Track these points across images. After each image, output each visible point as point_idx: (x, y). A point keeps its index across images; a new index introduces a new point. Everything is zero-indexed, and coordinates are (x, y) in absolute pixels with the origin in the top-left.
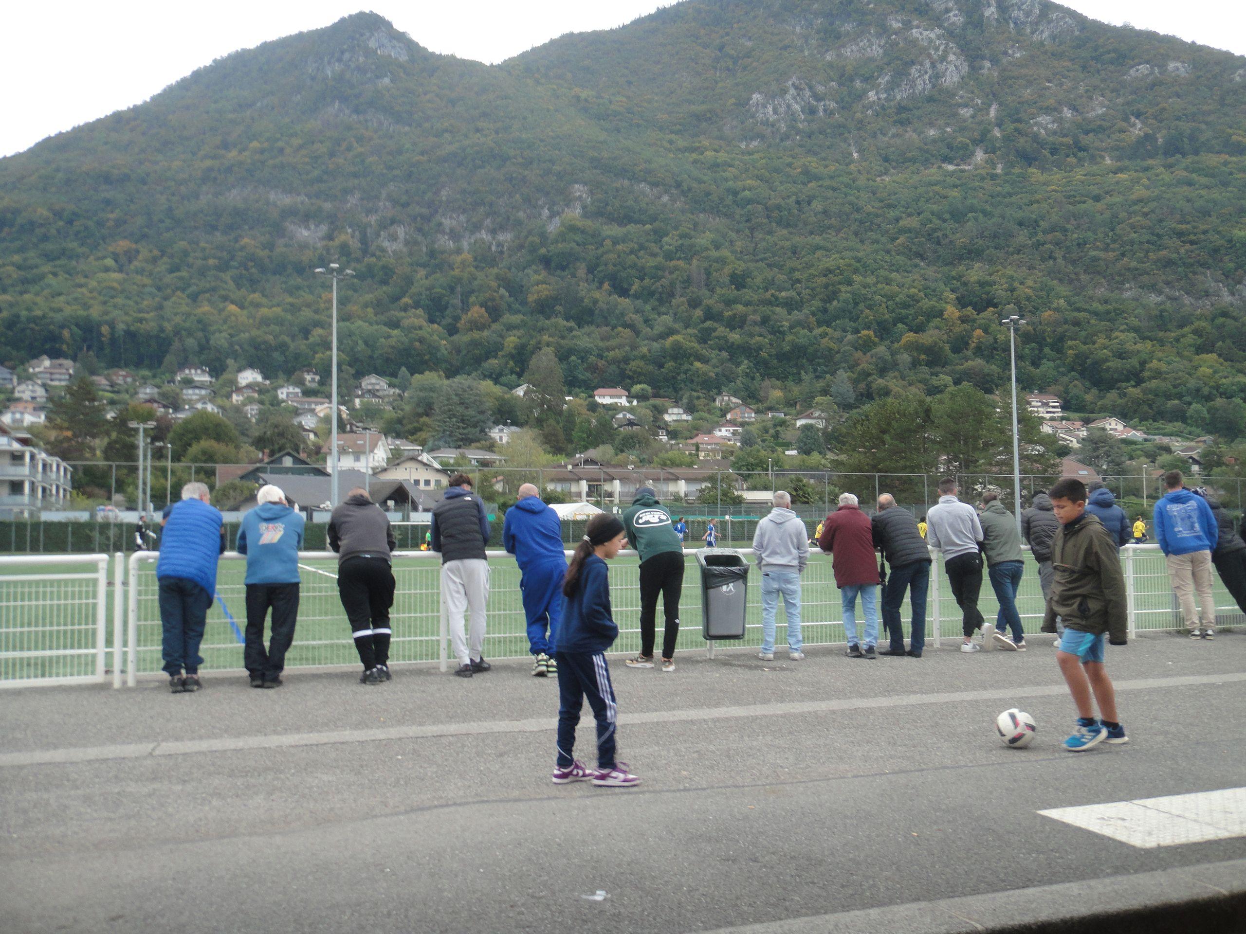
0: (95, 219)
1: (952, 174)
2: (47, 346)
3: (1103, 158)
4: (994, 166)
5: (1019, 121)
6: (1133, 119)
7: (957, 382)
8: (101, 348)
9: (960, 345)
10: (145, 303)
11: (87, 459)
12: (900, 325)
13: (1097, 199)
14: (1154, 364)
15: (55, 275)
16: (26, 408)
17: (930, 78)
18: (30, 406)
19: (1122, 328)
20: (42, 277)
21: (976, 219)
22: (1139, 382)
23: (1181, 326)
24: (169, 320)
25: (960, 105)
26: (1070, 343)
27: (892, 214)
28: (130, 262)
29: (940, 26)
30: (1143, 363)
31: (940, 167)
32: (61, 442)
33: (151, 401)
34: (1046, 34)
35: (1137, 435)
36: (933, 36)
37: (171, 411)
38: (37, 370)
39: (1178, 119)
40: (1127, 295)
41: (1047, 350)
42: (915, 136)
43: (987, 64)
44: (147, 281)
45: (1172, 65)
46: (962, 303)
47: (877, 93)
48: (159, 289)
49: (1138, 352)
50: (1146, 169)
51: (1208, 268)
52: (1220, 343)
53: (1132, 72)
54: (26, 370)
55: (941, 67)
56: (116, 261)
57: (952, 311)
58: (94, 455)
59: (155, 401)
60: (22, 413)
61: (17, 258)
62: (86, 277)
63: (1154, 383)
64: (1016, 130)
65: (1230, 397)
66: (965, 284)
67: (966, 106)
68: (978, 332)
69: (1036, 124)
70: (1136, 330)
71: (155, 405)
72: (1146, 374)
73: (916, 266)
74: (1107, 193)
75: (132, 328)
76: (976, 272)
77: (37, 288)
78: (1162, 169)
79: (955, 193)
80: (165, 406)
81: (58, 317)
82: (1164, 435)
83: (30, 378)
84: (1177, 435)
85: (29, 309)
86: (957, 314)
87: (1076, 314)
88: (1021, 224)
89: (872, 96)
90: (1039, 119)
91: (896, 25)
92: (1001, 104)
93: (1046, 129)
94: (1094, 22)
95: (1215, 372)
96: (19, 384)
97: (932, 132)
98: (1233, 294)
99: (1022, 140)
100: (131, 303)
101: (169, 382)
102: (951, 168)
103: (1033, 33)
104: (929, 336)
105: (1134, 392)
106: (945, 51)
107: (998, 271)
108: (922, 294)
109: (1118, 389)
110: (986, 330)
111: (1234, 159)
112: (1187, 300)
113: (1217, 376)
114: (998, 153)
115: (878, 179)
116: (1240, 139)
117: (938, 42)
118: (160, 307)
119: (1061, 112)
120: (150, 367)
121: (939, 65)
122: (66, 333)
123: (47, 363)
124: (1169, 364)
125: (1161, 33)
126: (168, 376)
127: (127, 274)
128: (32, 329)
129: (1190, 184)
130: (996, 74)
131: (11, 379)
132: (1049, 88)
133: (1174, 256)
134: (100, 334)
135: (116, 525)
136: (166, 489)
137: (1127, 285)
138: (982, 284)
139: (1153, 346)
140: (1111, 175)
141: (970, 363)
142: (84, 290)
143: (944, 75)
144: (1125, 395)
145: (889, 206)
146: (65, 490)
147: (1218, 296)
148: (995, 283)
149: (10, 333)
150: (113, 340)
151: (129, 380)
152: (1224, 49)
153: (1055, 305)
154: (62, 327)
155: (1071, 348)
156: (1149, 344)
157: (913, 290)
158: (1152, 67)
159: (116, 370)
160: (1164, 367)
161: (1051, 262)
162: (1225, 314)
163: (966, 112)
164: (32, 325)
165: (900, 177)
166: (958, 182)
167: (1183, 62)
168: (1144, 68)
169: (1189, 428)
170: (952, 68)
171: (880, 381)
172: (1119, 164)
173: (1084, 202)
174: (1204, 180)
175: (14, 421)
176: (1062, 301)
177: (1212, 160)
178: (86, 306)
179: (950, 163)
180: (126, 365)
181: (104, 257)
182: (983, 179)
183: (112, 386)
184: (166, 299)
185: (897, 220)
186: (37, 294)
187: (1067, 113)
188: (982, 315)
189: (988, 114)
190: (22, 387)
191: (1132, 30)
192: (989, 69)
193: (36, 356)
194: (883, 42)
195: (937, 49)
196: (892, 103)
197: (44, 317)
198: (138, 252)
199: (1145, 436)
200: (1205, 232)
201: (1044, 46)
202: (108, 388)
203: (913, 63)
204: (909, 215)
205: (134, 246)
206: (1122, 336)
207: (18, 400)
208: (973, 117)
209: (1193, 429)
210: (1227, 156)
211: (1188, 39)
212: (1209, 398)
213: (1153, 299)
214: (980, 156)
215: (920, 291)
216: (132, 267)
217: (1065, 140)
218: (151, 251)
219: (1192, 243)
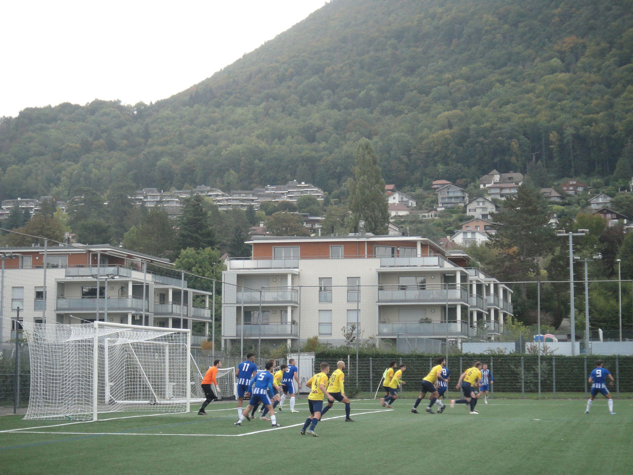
0: (540, 17)
2: (497, 160)
8: (550, 157)
10: (595, 102)
11: (530, 279)
15: (502, 82)
16: (477, 227)
18: (482, 225)
20: (491, 86)
24: (620, 119)
28: (577, 60)
32: (503, 261)
33: (605, 211)
37: (625, 221)
38: (487, 185)
44: (594, 77)
48: (608, 86)
54: (477, 187)
56: (563, 61)
58: (538, 274)
59: (609, 212)
60: (473, 233)
61: (465, 70)
62: (533, 81)
71: (609, 216)
75: (581, 132)
77: (485, 99)
80: (618, 217)
81: (506, 127)
83: (481, 195)
85: (477, 122)
96: (470, 202)
100: (579, 104)
101: (623, 189)
118: (611, 105)
120: (602, 174)
122: (514, 144)
123: (497, 178)
126: (621, 183)
127: (575, 73)
128: (482, 143)
131: (464, 198)
134: (548, 142)
135: (543, 358)
136: (617, 312)
142: (531, 95)
146: (505, 315)
149: (461, 149)
150: (562, 147)
151: (580, 189)
154: (511, 138)
159: (566, 179)
164: (481, 139)
175: (466, 240)
178: (533, 113)
180: (577, 174)
181: (551, 58)
183: (562, 198)
184: (617, 95)
186: (486, 105)
190: (474, 205)
193: (486, 172)
197: (492, 128)
198: (585, 47)
202: (558, 200)
205: (581, 41)
207: (471, 218)
216: (579, 64)
218: (598, 44)
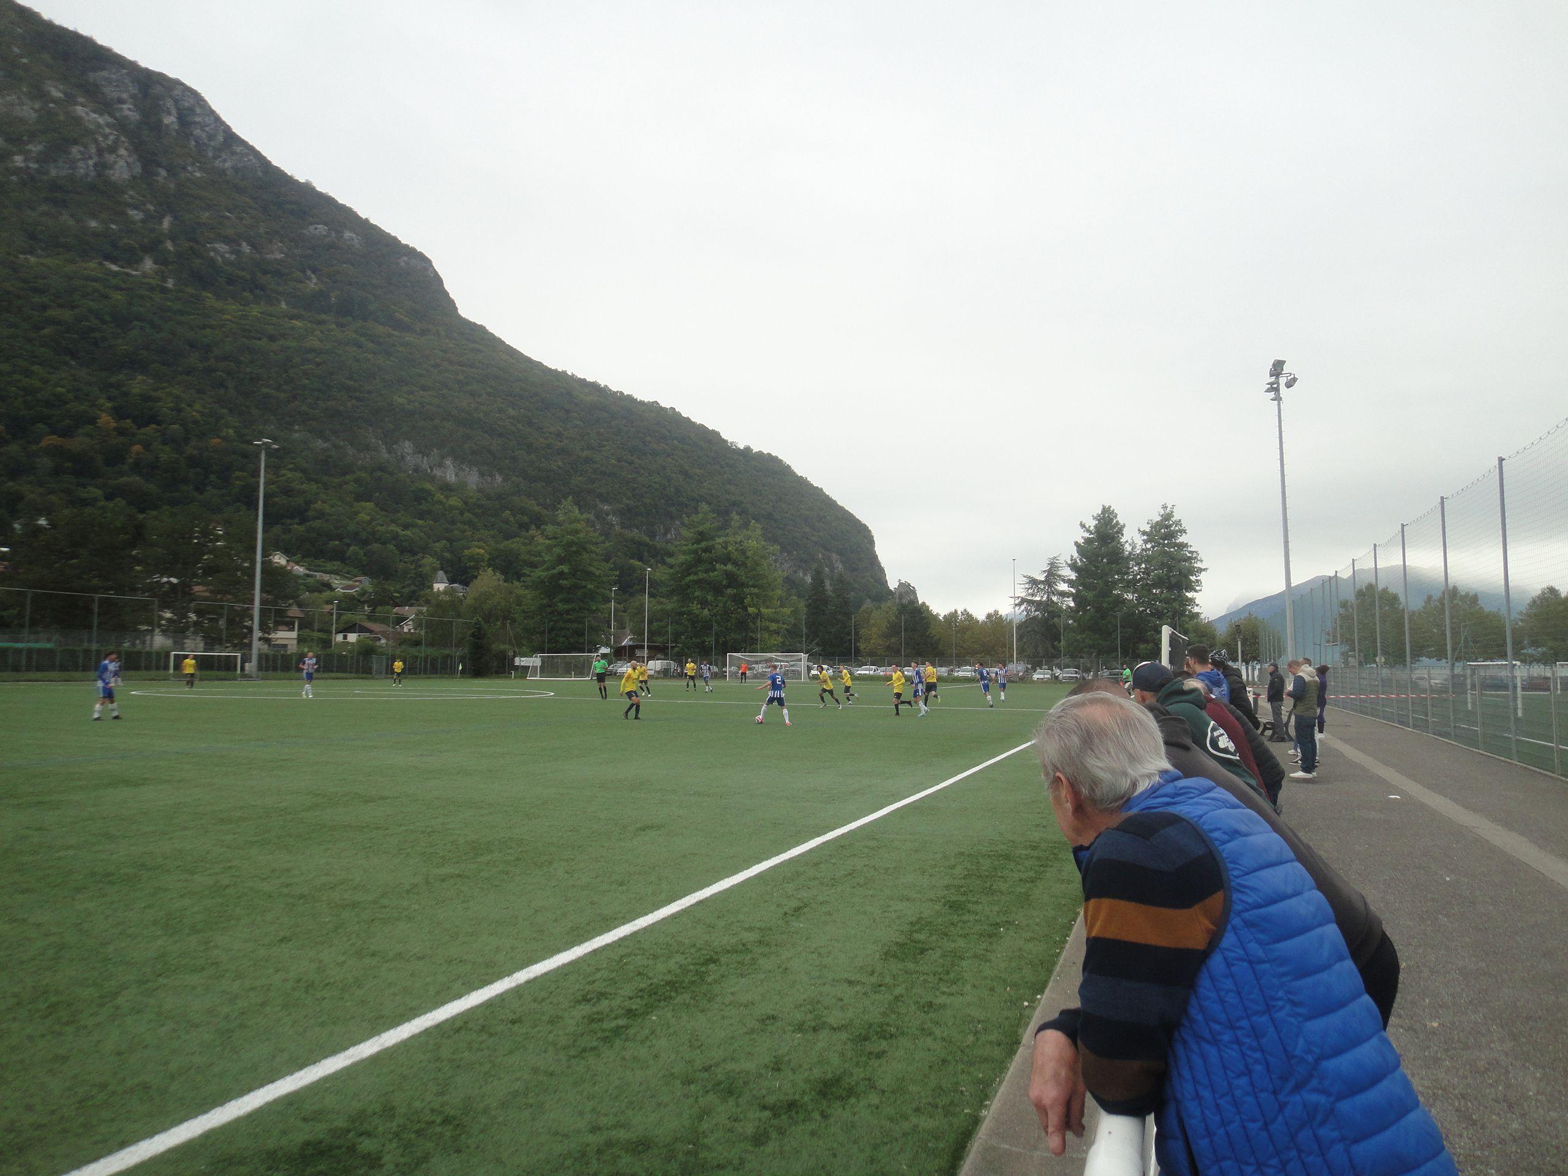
1: (116, 274)
3: (280, 303)
4: (165, 281)
5: (197, 242)
6: (309, 273)
7: (109, 497)
9: (115, 457)
12: (40, 425)
13: (272, 338)
14: (318, 505)
17: (95, 165)
19: (290, 466)
21: (142, 328)
22: (303, 521)
23: (344, 474)
25: (130, 205)
26: (238, 474)
27: (37, 299)
29: (112, 115)
30: (308, 503)
31: (100, 264)
34: (228, 164)
35: (299, 570)
36: (101, 121)
39: (350, 284)
40: (296, 435)
41: (213, 477)
42: (71, 222)
43: (163, 173)
45: (348, 234)
46: (119, 413)
47: (25, 160)
49: (304, 492)
50: (320, 323)
51: (371, 425)
52: (377, 494)
53: (311, 228)
55: (110, 158)
57: (106, 420)
63: (317, 524)
64: (191, 248)
65: (384, 543)
66: (126, 394)
67: (136, 208)
68: (137, 448)
69: (215, 250)
70: (304, 471)
72: (310, 514)
73: (66, 363)
74: (283, 335)
76: (138, 384)
78: (333, 326)
79: (118, 296)
82: (325, 572)
84: (336, 574)
86: (113, 425)
87: (245, 446)
88: (192, 345)
89: (18, 160)
90: (217, 246)
91: (56, 94)
92: (176, 218)
93: (223, 257)
94: (277, 170)
95: (372, 520)
97: (93, 224)
98: (390, 452)
99: (198, 261)
102: (114, 268)
103: (215, 158)
104: (78, 443)
105: (298, 529)
106: (116, 142)
107: (163, 388)
108: (71, 396)
109: (282, 524)
110: (147, 446)
111: (396, 333)
112: (351, 451)
113: (374, 523)
114: (170, 267)
115: (22, 256)
116: (402, 317)
117: (107, 130)
119: (240, 245)
121: (107, 155)
124: (332, 507)
125: (340, 202)
129: (360, 346)
130: (172, 186)
132: (228, 218)
133: (341, 408)
137: (297, 427)
138: (146, 398)
139: (318, 488)
140: (287, 320)
141: (125, 479)
143: (111, 167)
144: (290, 531)
145: (36, 290)
147: (378, 452)
148: (159, 399)
152: (393, 234)
153: (223, 434)
155: (238, 478)
156: (314, 487)
157: (59, 389)
158: (329, 229)
160: (327, 508)
161: (222, 391)
162: (382, 468)
163: (136, 215)
165: (48, 261)
166: (123, 286)
167: (357, 234)
168: (322, 229)
169: (347, 568)
170: (122, 163)
171: (11, 484)
172: (295, 311)
173: (260, 339)
174: (371, 345)
176: (231, 431)
177: (380, 330)
179: (115, 264)
182: (151, 289)
185: (44, 307)
187: (246, 248)
188: (143, 430)
189: (161, 223)
191: (313, 189)
192: (165, 178)
194: (37, 106)
195: (106, 137)
196: (45, 178)
199: (307, 572)
200: (369, 392)
201: (226, 175)
203: (75, 142)
204: (60, 306)
206: (290, 475)
208: (143, 221)
209: (352, 569)
210: (390, 330)
211: (363, 215)
212: (365, 543)
213: (320, 444)
214: (148, 265)
215: (68, 391)
217: (243, 274)
219: (359, 399)
